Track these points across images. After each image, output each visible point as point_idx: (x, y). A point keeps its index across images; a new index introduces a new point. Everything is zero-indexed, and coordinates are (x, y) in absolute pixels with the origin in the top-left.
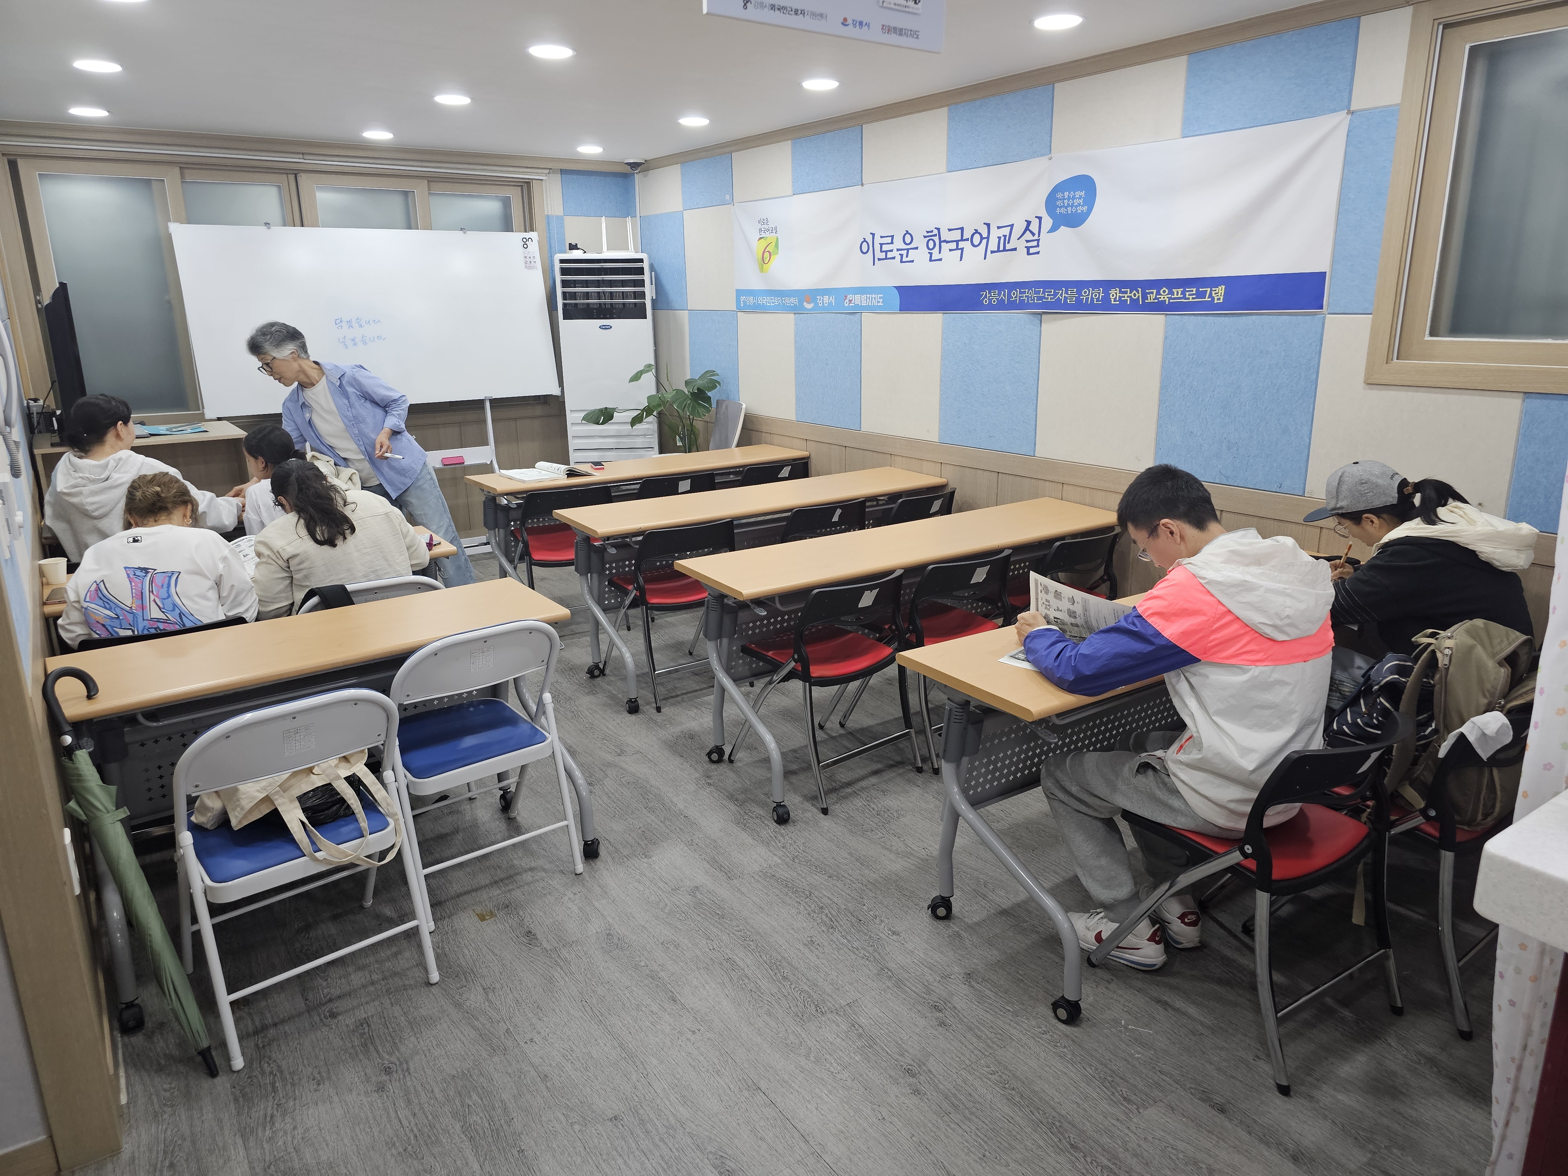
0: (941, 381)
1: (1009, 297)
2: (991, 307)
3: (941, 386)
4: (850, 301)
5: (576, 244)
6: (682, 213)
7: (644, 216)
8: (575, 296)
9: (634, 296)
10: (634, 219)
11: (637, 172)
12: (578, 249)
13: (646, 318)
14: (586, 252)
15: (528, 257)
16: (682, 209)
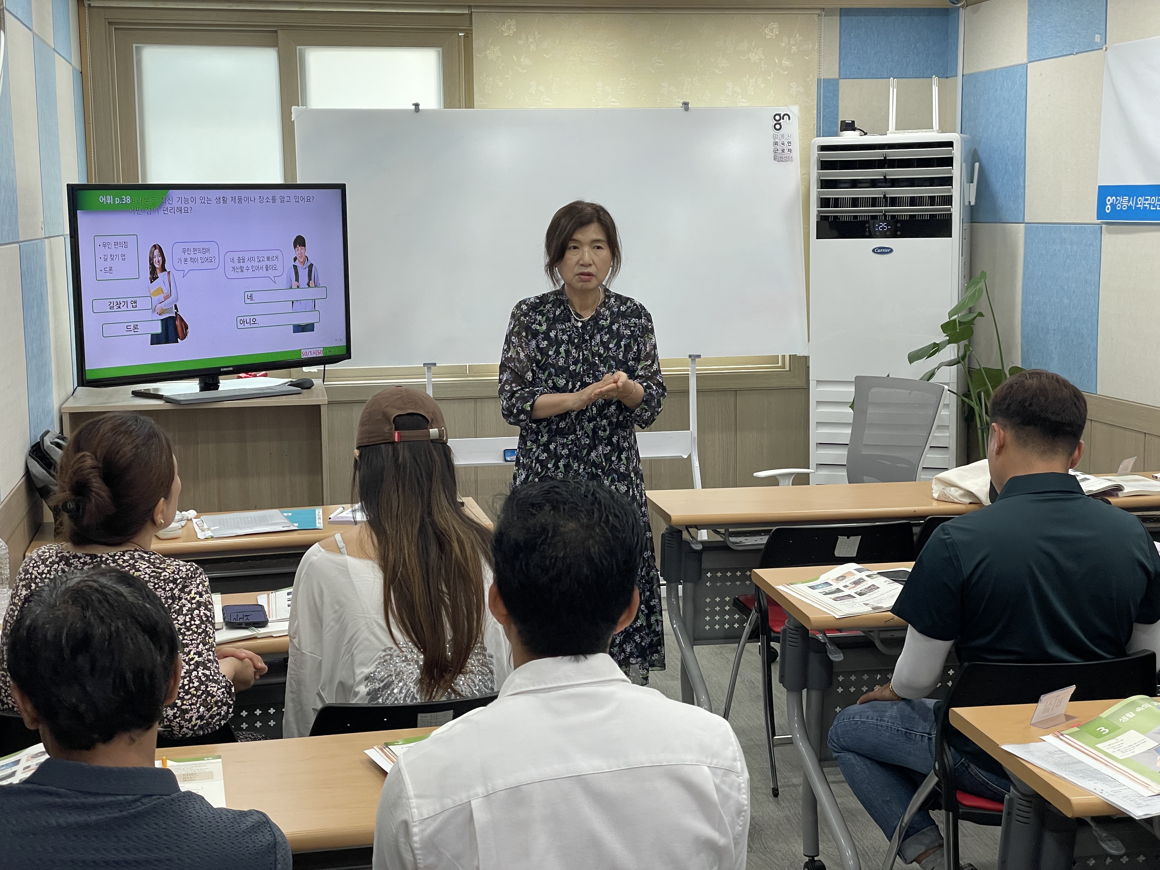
5: (853, 122)
6: (1025, 66)
7: (970, 75)
8: (837, 202)
9: (932, 200)
10: (949, 79)
11: (963, 6)
12: (854, 129)
13: (950, 236)
14: (866, 134)
15: (780, 143)
16: (1025, 60)
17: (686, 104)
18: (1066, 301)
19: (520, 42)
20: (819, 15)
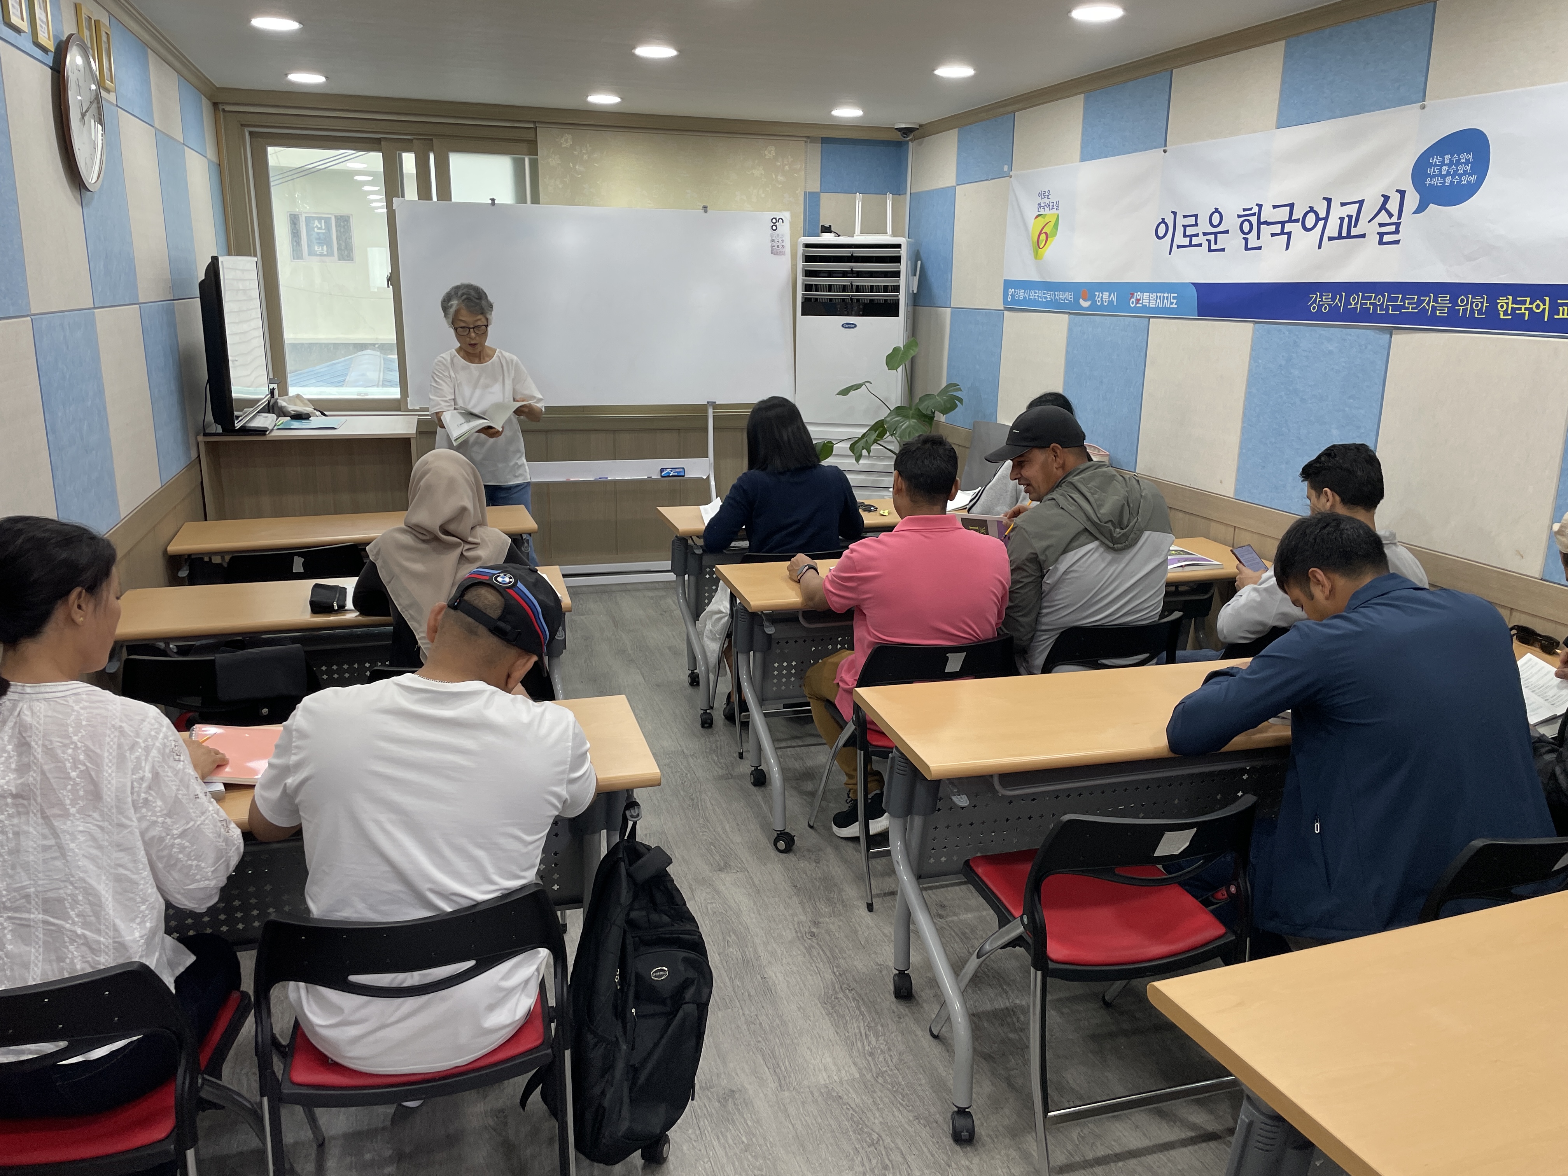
0: (1244, 415)
1: (1347, 303)
2: (1319, 316)
3: (1243, 422)
4: (1138, 300)
5: (830, 226)
6: (954, 188)
7: (914, 193)
8: (817, 288)
9: (886, 289)
10: (902, 196)
11: (911, 140)
12: (831, 232)
13: (898, 316)
14: (839, 236)
15: (776, 241)
16: (954, 184)
17: (705, 208)
18: (977, 367)
19: (576, 153)
20: (806, 142)
